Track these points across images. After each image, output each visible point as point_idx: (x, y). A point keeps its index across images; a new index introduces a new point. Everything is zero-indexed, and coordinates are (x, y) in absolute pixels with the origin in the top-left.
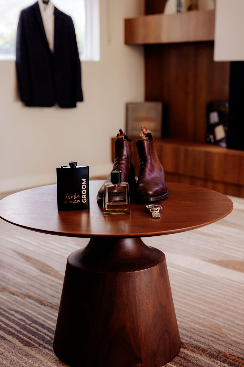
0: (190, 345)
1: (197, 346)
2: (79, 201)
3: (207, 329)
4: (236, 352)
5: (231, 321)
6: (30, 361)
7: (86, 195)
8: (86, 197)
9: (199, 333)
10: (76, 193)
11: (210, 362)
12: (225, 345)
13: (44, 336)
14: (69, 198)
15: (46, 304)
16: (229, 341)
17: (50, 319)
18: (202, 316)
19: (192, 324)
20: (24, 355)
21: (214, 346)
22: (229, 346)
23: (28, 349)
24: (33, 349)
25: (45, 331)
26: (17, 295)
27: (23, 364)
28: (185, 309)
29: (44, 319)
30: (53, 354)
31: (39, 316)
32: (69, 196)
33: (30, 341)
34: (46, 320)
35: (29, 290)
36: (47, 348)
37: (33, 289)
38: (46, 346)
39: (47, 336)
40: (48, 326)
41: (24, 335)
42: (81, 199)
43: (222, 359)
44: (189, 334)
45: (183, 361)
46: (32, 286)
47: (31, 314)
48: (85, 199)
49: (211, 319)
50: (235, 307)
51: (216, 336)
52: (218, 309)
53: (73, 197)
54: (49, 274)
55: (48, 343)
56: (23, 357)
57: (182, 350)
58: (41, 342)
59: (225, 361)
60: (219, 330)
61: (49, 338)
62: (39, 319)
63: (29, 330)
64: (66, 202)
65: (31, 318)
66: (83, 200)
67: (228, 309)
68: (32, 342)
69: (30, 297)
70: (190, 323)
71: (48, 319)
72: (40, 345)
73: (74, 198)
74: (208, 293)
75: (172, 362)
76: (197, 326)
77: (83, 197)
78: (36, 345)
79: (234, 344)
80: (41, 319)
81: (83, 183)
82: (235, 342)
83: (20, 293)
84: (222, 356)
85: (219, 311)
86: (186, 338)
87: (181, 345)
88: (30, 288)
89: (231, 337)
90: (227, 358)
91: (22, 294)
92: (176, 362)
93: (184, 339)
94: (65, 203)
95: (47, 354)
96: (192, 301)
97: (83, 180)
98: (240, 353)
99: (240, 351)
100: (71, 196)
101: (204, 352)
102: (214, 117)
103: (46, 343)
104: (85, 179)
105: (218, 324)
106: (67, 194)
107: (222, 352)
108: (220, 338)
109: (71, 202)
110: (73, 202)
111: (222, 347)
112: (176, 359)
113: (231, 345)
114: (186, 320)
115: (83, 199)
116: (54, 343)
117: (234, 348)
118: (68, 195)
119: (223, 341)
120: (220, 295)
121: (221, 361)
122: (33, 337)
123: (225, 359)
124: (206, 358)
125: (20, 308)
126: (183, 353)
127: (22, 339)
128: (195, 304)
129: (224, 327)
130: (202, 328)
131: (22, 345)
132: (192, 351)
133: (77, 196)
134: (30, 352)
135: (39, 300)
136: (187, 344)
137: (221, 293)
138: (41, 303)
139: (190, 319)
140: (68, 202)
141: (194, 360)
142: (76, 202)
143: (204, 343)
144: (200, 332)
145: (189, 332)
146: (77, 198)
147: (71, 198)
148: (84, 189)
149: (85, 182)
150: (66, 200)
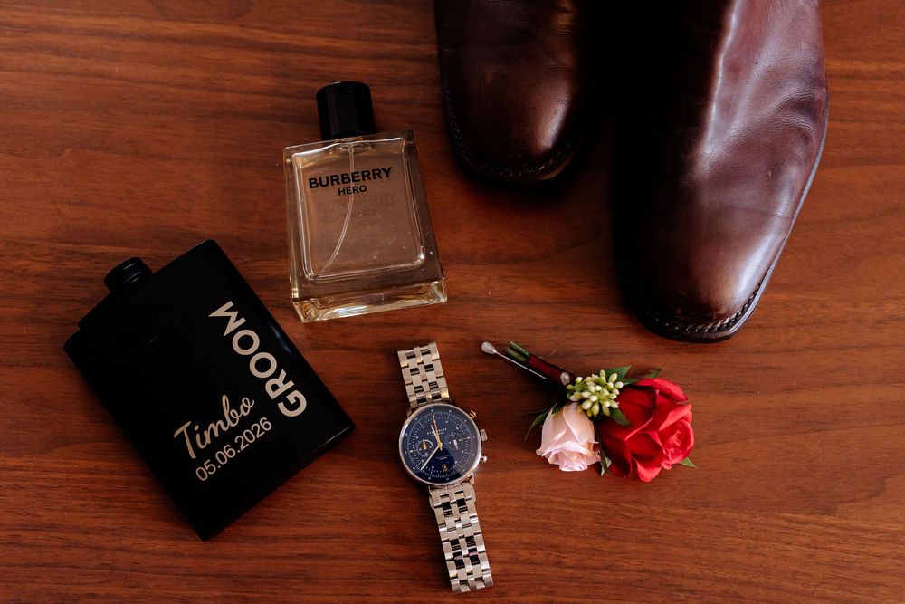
2: (264, 425)
7: (283, 374)
8: (291, 384)
10: (225, 398)
14: (208, 441)
32: (201, 431)
42: (266, 407)
48: (291, 398)
53: (220, 422)
64: (206, 470)
66: (281, 406)
73: (230, 423)
77: (273, 395)
81: (231, 327)
94: (203, 476)
97: (220, 312)
100: (212, 425)
104: (230, 304)
106: (184, 428)
109: (227, 453)
110: (236, 446)
115: (282, 397)
118: (190, 430)
133: (235, 405)
140: (217, 463)
142: (251, 438)
146: (246, 414)
147: (217, 435)
148: (255, 354)
149: (237, 319)
150: (199, 462)
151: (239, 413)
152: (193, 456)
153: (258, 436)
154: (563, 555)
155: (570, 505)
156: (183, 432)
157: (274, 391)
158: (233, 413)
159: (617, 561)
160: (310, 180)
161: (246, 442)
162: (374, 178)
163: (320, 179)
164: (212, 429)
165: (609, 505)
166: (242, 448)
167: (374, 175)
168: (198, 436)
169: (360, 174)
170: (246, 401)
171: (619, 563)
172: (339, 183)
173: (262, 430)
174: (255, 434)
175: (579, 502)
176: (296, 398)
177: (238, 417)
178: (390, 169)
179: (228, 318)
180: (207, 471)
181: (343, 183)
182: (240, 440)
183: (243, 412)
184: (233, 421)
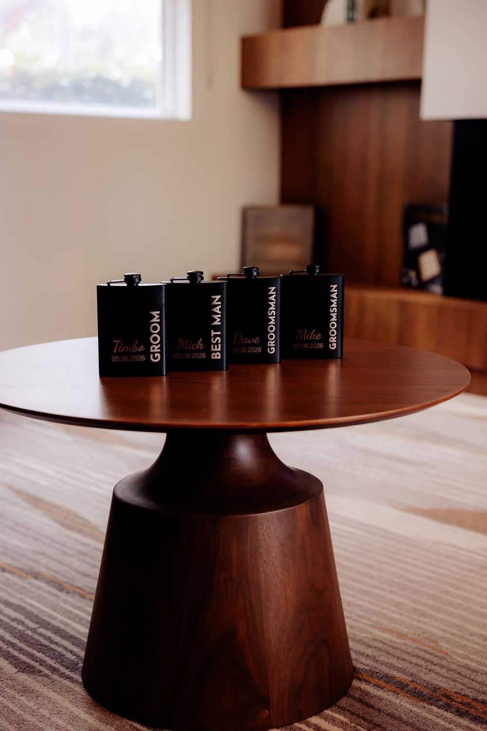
0: (373, 673)
1: (386, 676)
2: (143, 358)
3: (407, 642)
4: (471, 688)
5: (457, 626)
6: (31, 704)
7: (159, 346)
8: (159, 350)
9: (391, 650)
10: (137, 341)
11: (415, 709)
12: (446, 675)
13: (64, 652)
14: (122, 351)
15: (71, 589)
16: (453, 667)
17: (77, 620)
18: (396, 616)
19: (377, 633)
20: (19, 691)
21: (422, 675)
22: (456, 676)
23: (28, 678)
24: (39, 678)
25: (65, 643)
26: (10, 572)
27: (16, 709)
28: (361, 603)
29: (66, 620)
30: (79, 690)
31: (54, 614)
32: (122, 346)
33: (33, 663)
34: (70, 622)
35: (36, 561)
36: (68, 678)
37: (43, 560)
38: (67, 672)
39: (69, 653)
40: (73, 633)
41: (20, 650)
42: (147, 353)
43: (441, 703)
44: (369, 651)
45: (358, 705)
46: (42, 554)
47: (38, 609)
48: (156, 355)
49: (415, 623)
50: (464, 599)
51: (427, 656)
52: (431, 602)
53: (130, 348)
54: (80, 531)
55: (72, 667)
56: (17, 696)
57: (356, 683)
58: (57, 666)
59: (447, 707)
60: (433, 645)
61: (73, 658)
62: (55, 618)
63: (32, 641)
64: (116, 359)
65: (37, 616)
66: (152, 355)
67: (451, 604)
68: (37, 665)
69: (36, 576)
70: (371, 629)
71: (72, 620)
72: (54, 670)
74: (408, 571)
75: (334, 708)
76: (387, 636)
77: (152, 351)
78: (47, 672)
79: (464, 672)
80: (59, 620)
81: (154, 320)
82: (467, 668)
83: (16, 568)
84: (441, 697)
85: (432, 607)
86: (363, 660)
87: (354, 673)
88: (38, 558)
89: (458, 659)
90: (452, 700)
91: (21, 569)
92: (343, 709)
93: (360, 662)
94: (114, 360)
95: (68, 690)
96: (376, 587)
97: (154, 313)
98: (478, 691)
99: (478, 687)
100: (127, 347)
101: (401, 687)
102: (419, 235)
103: (68, 668)
104: (158, 312)
105: (430, 633)
106: (118, 341)
107: (440, 688)
108: (436, 660)
109: (126, 358)
110: (130, 359)
111: (440, 679)
112: (344, 702)
113: (459, 673)
114: (364, 624)
115: (154, 353)
116: (84, 668)
117: (466, 681)
118: (120, 343)
119: (442, 667)
120: (432, 575)
121: (439, 707)
122: (40, 655)
123: (447, 704)
124: (405, 699)
125: (15, 597)
126: (359, 689)
127: (16, 659)
128: (383, 593)
129: (443, 638)
130: (398, 640)
131: (15, 670)
132: (377, 686)
133: (138, 346)
134: (32, 685)
135: (56, 582)
136: (366, 671)
137: (434, 572)
138: (60, 587)
139: (372, 621)
140: (120, 359)
141: (381, 705)
142: (136, 359)
143: (402, 670)
144: (393, 648)
145: (370, 647)
146: (139, 351)
147: (126, 351)
148: (155, 334)
149: (158, 319)
150: (115, 355)
151: (138, 348)
152: (115, 351)
156: (116, 342)
157: (153, 349)
158: (136, 348)
161: (133, 359)
173: (141, 359)
174: (138, 359)
176: (158, 356)
177: (136, 350)
179: (155, 317)
182: (132, 357)
184: (134, 350)
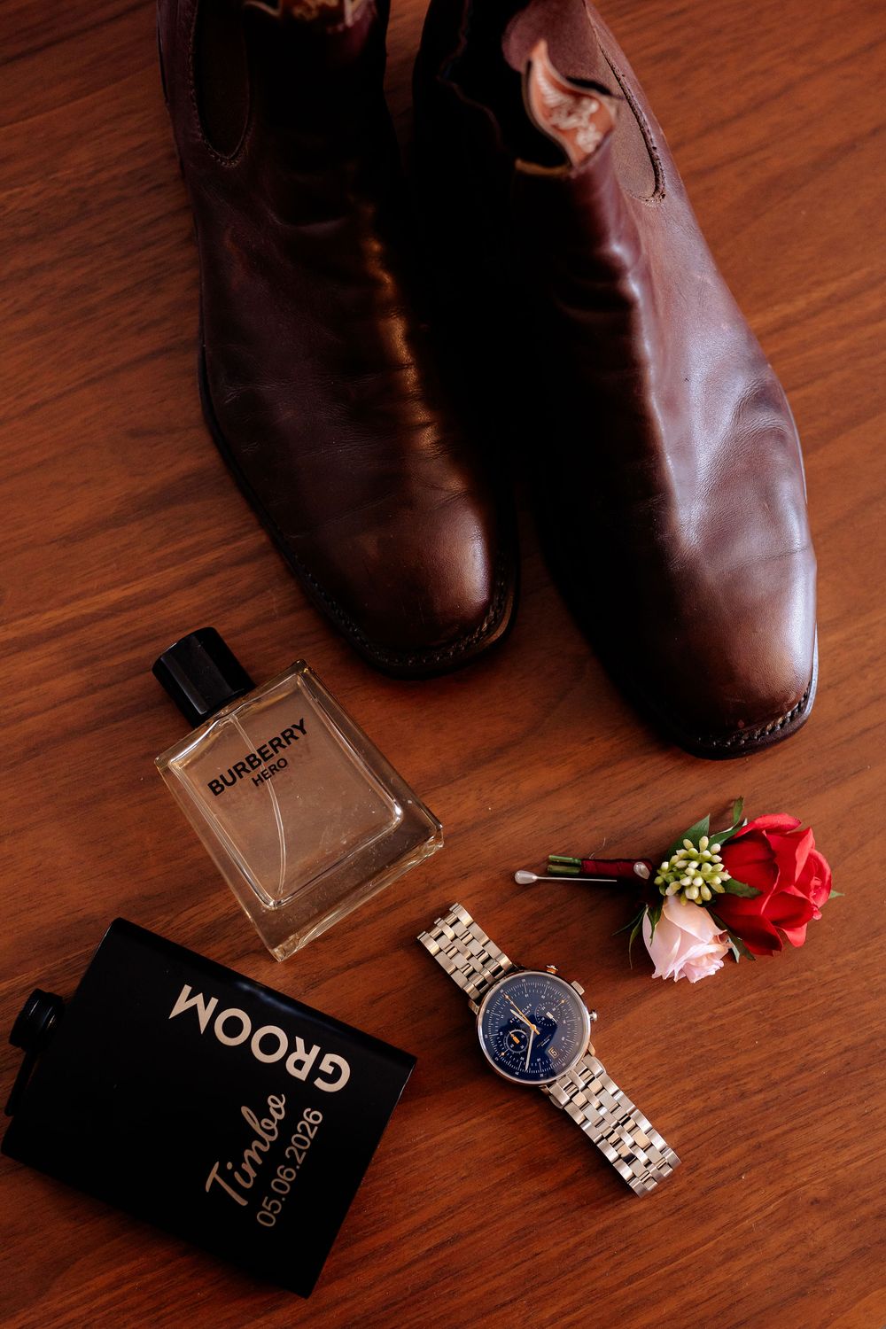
2: (312, 1118)
7: (300, 1042)
8: (316, 1050)
10: (245, 1110)
14: (253, 1174)
32: (237, 1167)
42: (302, 1094)
53: (255, 1143)
64: (269, 1213)
66: (319, 1083)
73: (268, 1138)
77: (302, 1075)
81: (204, 1017)
94: (269, 1220)
97: (181, 1006)
100: (247, 1153)
104: (187, 989)
106: (213, 1174)
109: (284, 1177)
110: (291, 1162)
115: (315, 1072)
118: (226, 1175)
133: (263, 1112)
140: (278, 1197)
146: (281, 1117)
147: (260, 1162)
148: (251, 1035)
149: (206, 1004)
150: (255, 1205)
151: (273, 1119)
152: (244, 1203)
153: (312, 1136)
154: (742, 1082)
155: (721, 1017)
156: (214, 1180)
157: (300, 1069)
158: (267, 1124)
159: (808, 1055)
160: (210, 785)
161: (300, 1152)
162: (289, 743)
163: (222, 777)
164: (250, 1158)
165: (765, 993)
166: (300, 1161)
167: (286, 739)
168: (237, 1175)
169: (269, 747)
170: (273, 1101)
171: (812, 1057)
172: (248, 772)
173: (312, 1126)
174: (307, 1135)
175: (729, 1007)
176: (332, 1064)
177: (274, 1126)
178: (302, 721)
179: (194, 1009)
180: (271, 1212)
181: (254, 768)
182: (291, 1152)
183: (277, 1116)
184: (271, 1133)
